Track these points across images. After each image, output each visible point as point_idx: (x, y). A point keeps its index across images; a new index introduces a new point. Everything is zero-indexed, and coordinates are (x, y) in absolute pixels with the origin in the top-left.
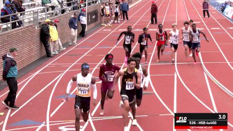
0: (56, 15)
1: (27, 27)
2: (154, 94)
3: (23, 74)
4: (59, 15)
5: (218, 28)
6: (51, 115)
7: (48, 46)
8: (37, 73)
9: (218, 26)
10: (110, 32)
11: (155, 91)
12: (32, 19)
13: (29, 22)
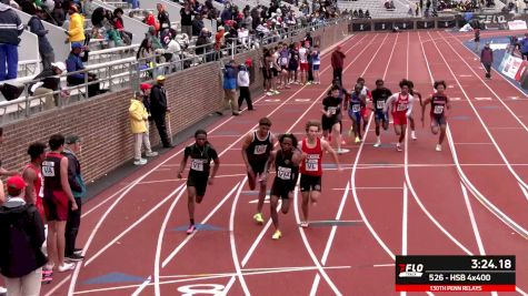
0: (174, 70)
1: (118, 94)
2: (363, 224)
3: (109, 184)
4: (180, 71)
5: (489, 99)
6: (164, 264)
7: (165, 128)
8: (137, 182)
9: (488, 94)
10: (277, 105)
11: (365, 220)
12: (127, 80)
13: (122, 85)
